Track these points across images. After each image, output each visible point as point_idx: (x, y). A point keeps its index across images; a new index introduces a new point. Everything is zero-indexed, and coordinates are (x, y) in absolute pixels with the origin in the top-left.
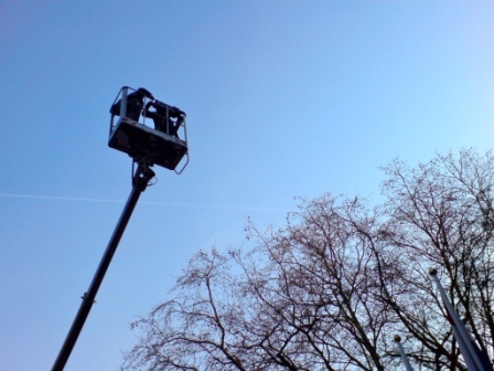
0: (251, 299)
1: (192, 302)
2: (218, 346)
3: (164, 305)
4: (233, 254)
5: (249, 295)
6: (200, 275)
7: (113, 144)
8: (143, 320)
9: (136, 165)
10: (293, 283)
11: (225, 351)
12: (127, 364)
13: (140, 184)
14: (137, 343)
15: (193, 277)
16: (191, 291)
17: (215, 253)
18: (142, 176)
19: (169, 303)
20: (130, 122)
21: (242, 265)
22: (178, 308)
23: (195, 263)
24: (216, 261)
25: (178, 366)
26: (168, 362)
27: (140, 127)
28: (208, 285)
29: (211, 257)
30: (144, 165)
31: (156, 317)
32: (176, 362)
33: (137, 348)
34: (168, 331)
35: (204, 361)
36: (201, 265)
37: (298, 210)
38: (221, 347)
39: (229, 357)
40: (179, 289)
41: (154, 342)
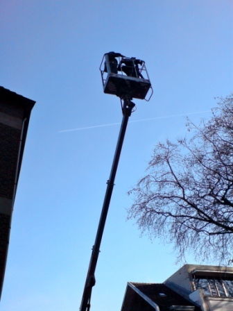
0: (197, 167)
1: (160, 175)
2: (181, 198)
3: (144, 179)
4: (181, 142)
5: (195, 165)
6: (162, 157)
7: (107, 91)
8: (134, 189)
9: (123, 102)
10: (222, 153)
11: (186, 200)
12: (130, 215)
13: (127, 112)
14: (134, 203)
15: (158, 160)
16: (158, 168)
17: (169, 143)
18: (127, 107)
19: (147, 177)
20: (114, 75)
21: (188, 148)
22: (153, 179)
23: (157, 151)
24: (171, 147)
25: (159, 213)
26: (152, 211)
27: (120, 77)
28: (168, 162)
29: (166, 146)
30: (128, 100)
31: (141, 186)
32: (157, 211)
33: (134, 205)
34: (149, 194)
35: (174, 208)
36: (161, 152)
37: (218, 106)
38: (184, 199)
39: (189, 203)
40: (151, 168)
41: (142, 201)
